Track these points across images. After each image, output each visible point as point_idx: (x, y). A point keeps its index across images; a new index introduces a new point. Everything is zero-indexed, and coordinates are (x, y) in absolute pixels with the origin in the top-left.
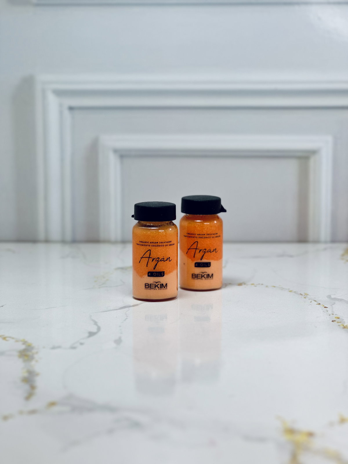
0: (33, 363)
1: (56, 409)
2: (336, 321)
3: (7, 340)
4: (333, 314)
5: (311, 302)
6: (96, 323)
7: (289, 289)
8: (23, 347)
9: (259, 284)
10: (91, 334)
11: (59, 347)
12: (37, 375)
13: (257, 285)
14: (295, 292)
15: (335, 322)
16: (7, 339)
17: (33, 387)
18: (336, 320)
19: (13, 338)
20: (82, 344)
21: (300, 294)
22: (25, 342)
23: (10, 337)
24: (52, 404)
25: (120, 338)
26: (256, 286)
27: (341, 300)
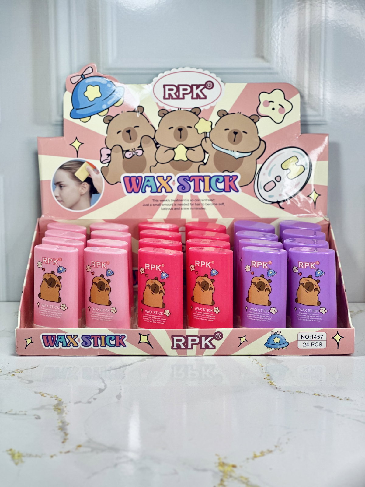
0: (64, 415)
1: (82, 449)
2: (267, 379)
3: (44, 396)
8: (56, 402)
11: (80, 402)
12: (68, 425)
17: (66, 434)
19: (49, 395)
20: (95, 399)
22: (57, 398)
23: (46, 394)
24: (79, 446)
25: (120, 393)
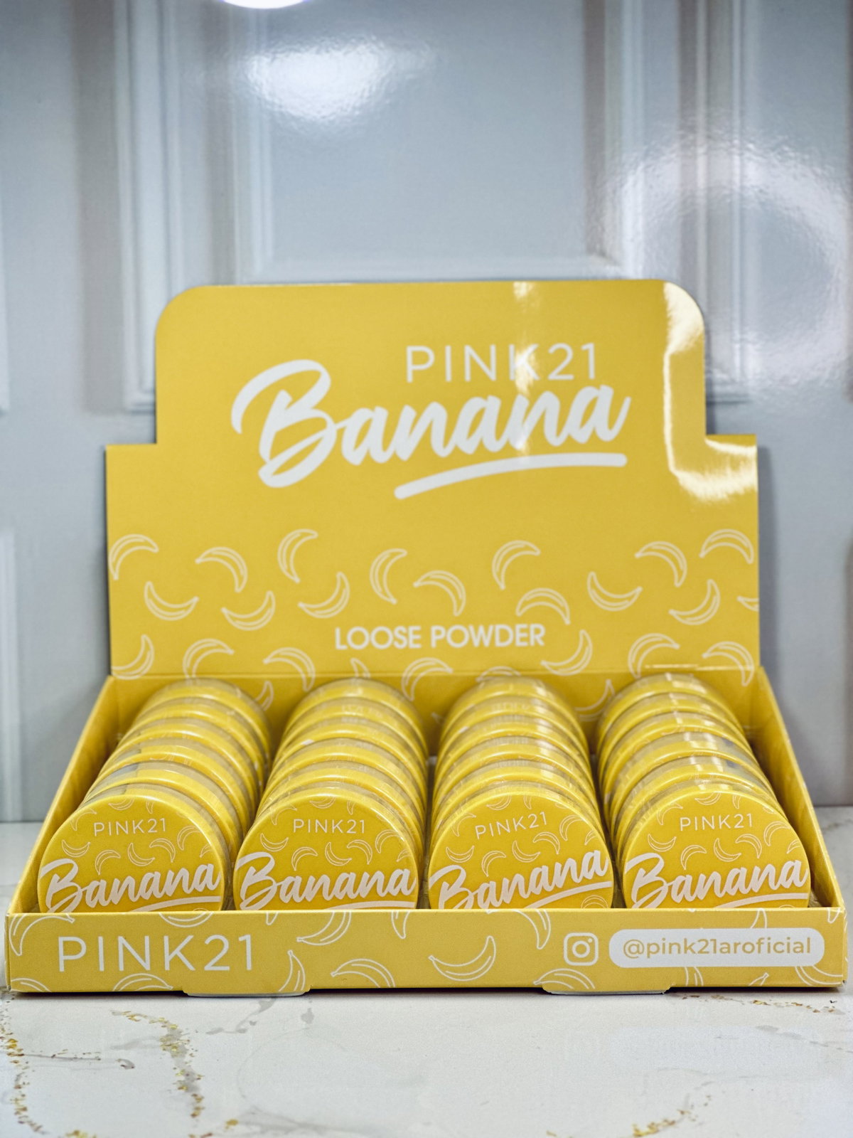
0: (187, 1058)
1: (239, 1129)
3: (136, 1020)
8: (165, 1032)
11: (220, 1030)
12: (199, 1079)
16: (136, 1018)
17: (198, 1099)
19: (145, 1017)
20: (253, 1023)
22: (165, 1024)
23: (140, 1015)
24: (233, 1122)
25: (309, 1010)
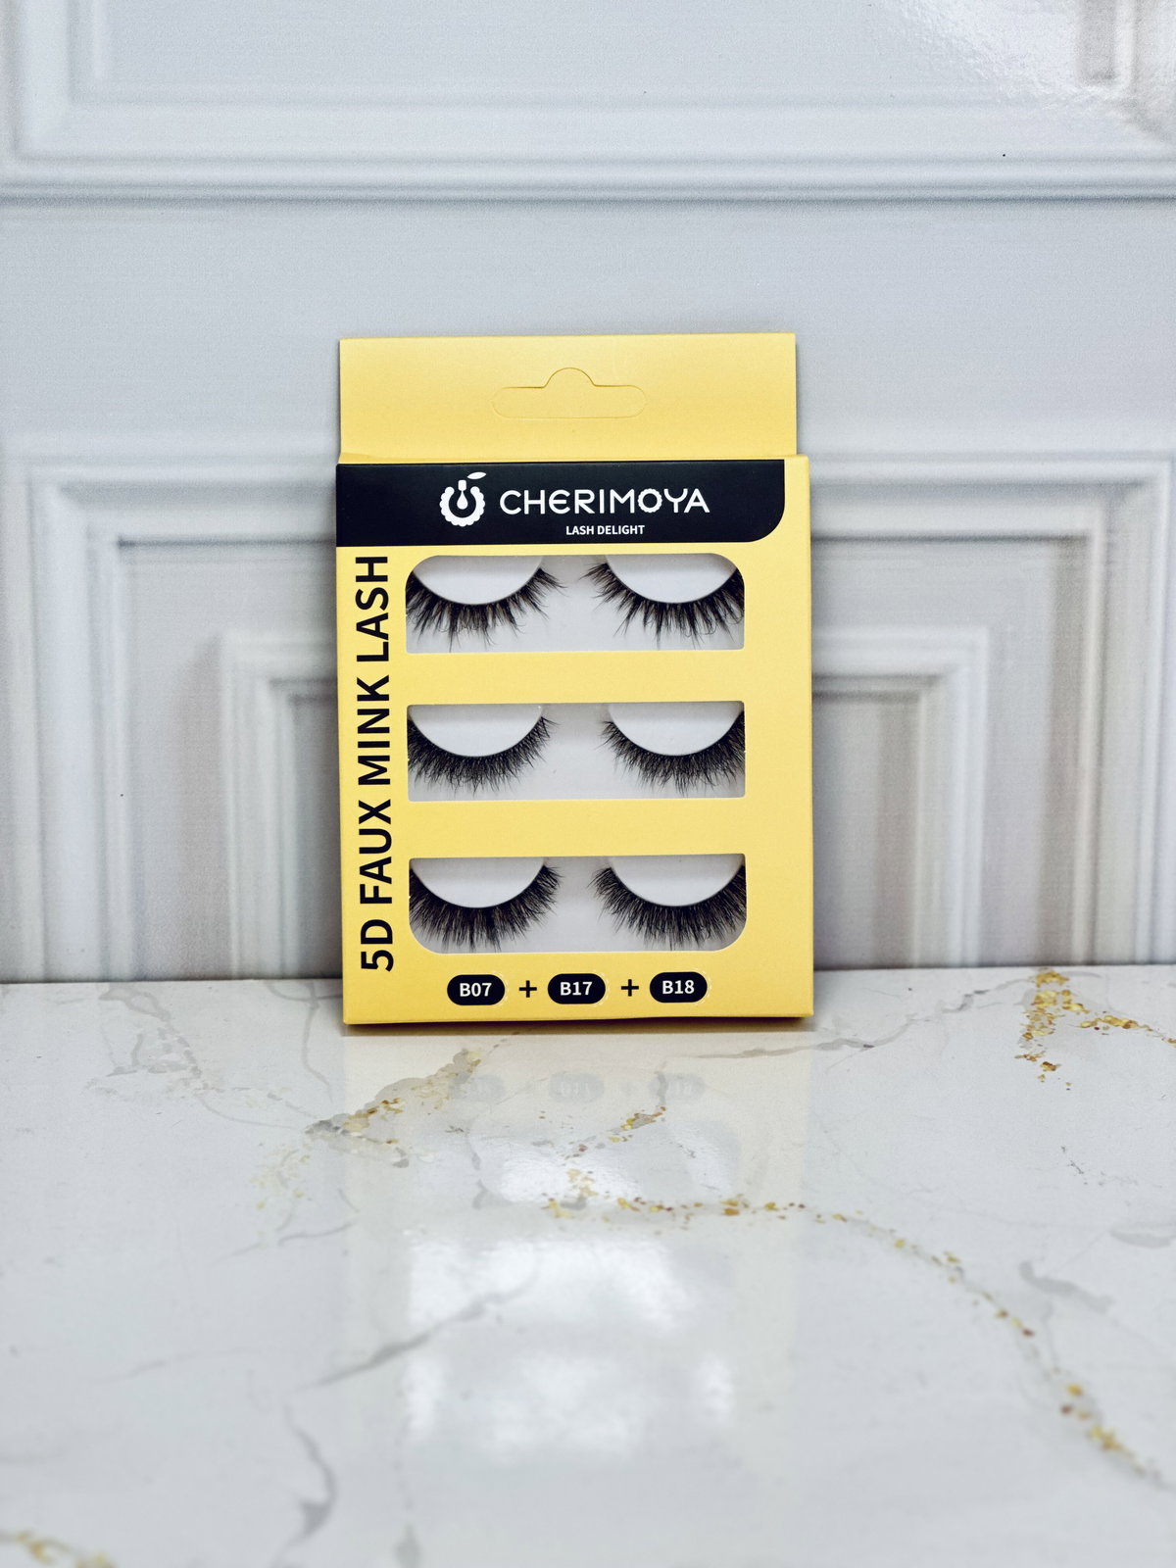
4: (1057, 1370)
5: (976, 1303)
6: (313, 1452)
7: (892, 1231)
9: (792, 1205)
10: (315, 1515)
13: (785, 1209)
14: (916, 1250)
15: (1072, 1419)
18: (1075, 1405)
21: (935, 1260)
26: (783, 1218)
27: (1067, 1289)
